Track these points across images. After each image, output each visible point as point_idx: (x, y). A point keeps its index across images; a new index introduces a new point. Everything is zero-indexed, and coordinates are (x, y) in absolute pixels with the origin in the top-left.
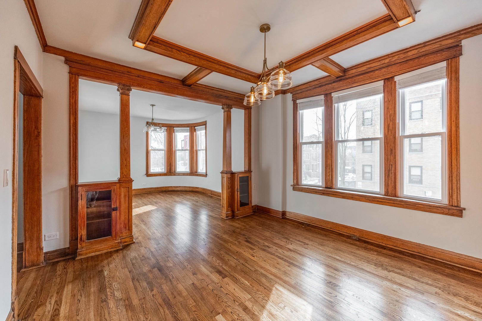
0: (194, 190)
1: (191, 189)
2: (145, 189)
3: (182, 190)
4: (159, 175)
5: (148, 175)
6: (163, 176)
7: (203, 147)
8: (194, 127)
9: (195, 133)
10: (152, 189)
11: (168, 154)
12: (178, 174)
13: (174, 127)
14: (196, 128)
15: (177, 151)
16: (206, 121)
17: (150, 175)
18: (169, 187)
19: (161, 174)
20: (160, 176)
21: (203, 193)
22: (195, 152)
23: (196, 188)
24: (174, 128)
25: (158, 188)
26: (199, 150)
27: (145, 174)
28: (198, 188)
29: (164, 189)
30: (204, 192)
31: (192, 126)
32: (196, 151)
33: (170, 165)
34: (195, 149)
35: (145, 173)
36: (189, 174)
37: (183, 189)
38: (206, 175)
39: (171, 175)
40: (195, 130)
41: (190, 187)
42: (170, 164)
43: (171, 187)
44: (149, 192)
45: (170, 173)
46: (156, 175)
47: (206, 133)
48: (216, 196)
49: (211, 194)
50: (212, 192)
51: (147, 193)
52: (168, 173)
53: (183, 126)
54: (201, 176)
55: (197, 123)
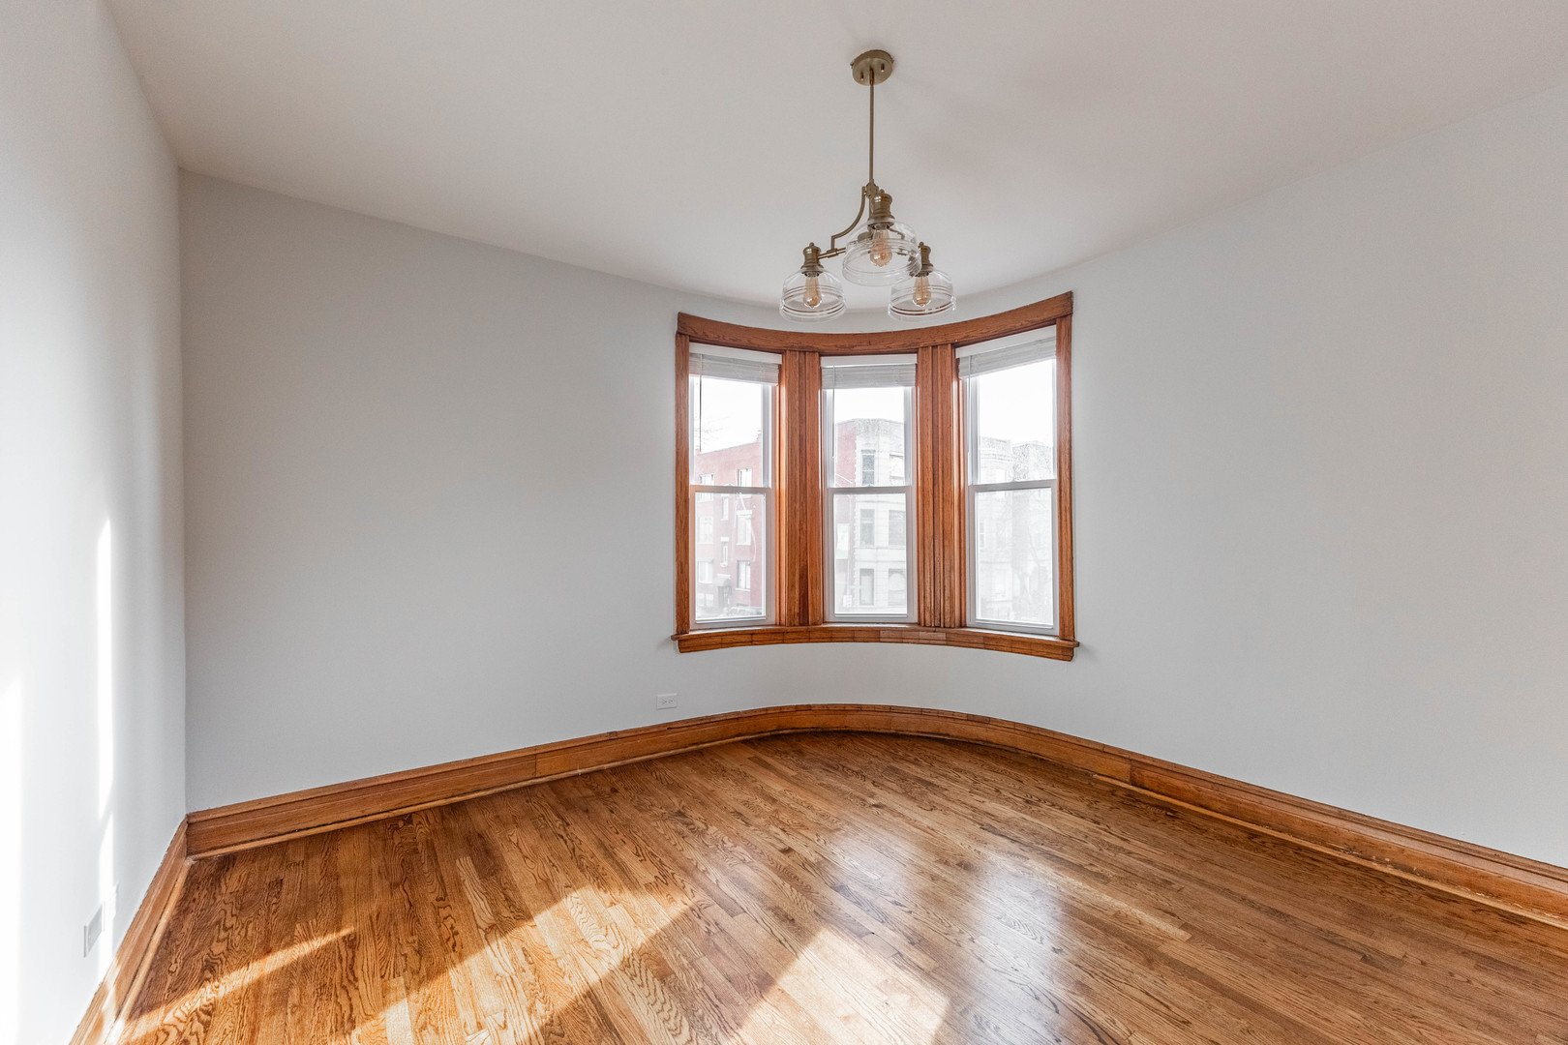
1: (930, 727)
2: (669, 727)
3: (872, 727)
4: (743, 638)
5: (687, 639)
6: (762, 643)
9: (954, 386)
10: (709, 728)
14: (962, 352)
15: (837, 498)
16: (1068, 297)
18: (798, 709)
19: (752, 633)
20: (751, 643)
22: (955, 497)
25: (737, 718)
26: (980, 490)
27: (671, 639)
29: (770, 725)
31: (939, 341)
33: (801, 577)
34: (956, 483)
35: (670, 628)
37: (879, 723)
39: (808, 640)
40: (955, 369)
41: (921, 712)
42: (804, 577)
44: (694, 747)
45: (801, 625)
46: (729, 639)
47: (1069, 373)
48: (1201, 806)
49: (1128, 780)
50: (1146, 773)
51: (681, 750)
52: (794, 625)
53: (881, 347)
54: (1019, 651)
55: (978, 319)
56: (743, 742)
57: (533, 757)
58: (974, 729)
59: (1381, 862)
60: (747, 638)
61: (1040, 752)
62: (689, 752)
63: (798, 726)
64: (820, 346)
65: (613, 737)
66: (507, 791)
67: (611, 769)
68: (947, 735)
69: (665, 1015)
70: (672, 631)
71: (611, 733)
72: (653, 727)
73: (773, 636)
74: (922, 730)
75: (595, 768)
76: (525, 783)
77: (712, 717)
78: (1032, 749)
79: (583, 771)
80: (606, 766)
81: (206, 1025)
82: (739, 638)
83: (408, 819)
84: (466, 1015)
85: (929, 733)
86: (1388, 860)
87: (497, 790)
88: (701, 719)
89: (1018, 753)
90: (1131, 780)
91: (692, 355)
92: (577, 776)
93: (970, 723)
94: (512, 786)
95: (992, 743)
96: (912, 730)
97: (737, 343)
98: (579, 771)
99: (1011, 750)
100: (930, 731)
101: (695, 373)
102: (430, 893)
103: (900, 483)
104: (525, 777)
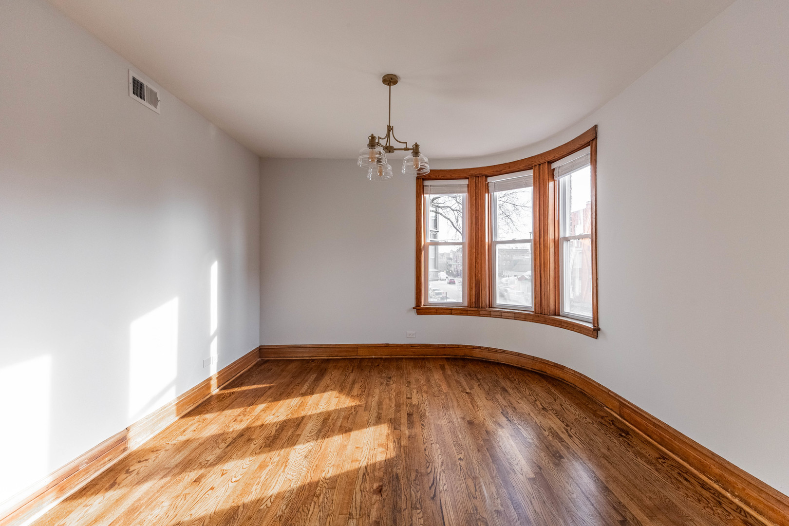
0: (549, 371)
1: (538, 367)
2: (412, 346)
4: (447, 311)
5: (421, 309)
6: (457, 314)
7: (583, 227)
8: (550, 163)
9: (551, 184)
10: (430, 350)
11: (471, 255)
12: (499, 314)
13: (487, 176)
14: (554, 166)
15: (498, 246)
16: (596, 126)
17: (427, 311)
18: (474, 347)
19: (451, 309)
20: (451, 314)
21: (582, 393)
22: (552, 245)
23: (556, 366)
24: (489, 180)
25: (444, 347)
26: (567, 239)
27: (414, 308)
28: (562, 368)
29: (461, 353)
30: (586, 389)
31: (542, 161)
32: (557, 244)
34: (551, 236)
35: (413, 303)
36: (531, 317)
37: (513, 361)
38: (595, 332)
39: (479, 315)
40: (552, 175)
42: (477, 283)
43: (480, 348)
44: (423, 356)
45: (475, 308)
46: (440, 311)
47: (596, 172)
48: (648, 436)
49: (618, 413)
50: (625, 410)
51: (416, 357)
52: (473, 308)
53: (515, 168)
54: (577, 331)
55: (559, 147)
56: (446, 358)
57: (356, 348)
58: (557, 371)
59: (733, 494)
60: (449, 311)
61: (585, 390)
62: (419, 358)
63: (474, 356)
64: (485, 173)
65: (387, 346)
66: (346, 359)
67: (386, 358)
68: (545, 372)
69: (313, 428)
70: (414, 306)
71: (387, 344)
72: (404, 344)
73: (462, 312)
74: (534, 368)
75: (379, 357)
76: (353, 357)
77: (432, 345)
78: (581, 387)
79: (375, 357)
80: (384, 357)
81: (230, 395)
82: (445, 311)
83: (313, 360)
84: (273, 412)
85: (537, 370)
86: (737, 494)
87: (344, 357)
88: (427, 345)
89: (575, 388)
90: (620, 413)
91: (426, 186)
92: (372, 358)
93: (555, 368)
94: (349, 357)
95: (564, 380)
96: (529, 367)
97: (446, 178)
98: (373, 357)
99: (573, 385)
100: (537, 369)
101: (427, 194)
102: (299, 380)
103: (528, 238)
104: (353, 355)
